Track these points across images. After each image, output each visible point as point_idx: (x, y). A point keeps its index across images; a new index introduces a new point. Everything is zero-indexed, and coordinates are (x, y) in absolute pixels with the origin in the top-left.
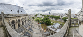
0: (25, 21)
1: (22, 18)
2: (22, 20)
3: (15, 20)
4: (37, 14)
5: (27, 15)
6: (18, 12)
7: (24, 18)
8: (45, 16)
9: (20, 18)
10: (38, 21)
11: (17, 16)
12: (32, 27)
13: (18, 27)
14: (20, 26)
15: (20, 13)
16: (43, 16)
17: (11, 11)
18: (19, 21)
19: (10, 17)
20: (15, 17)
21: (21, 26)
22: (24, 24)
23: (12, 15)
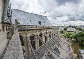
0: (50, 36)
1: (45, 32)
2: (45, 35)
3: (35, 34)
4: (68, 27)
5: (52, 27)
6: (40, 23)
7: (48, 31)
8: (80, 30)
9: (42, 32)
10: (68, 37)
11: (37, 28)
12: (58, 46)
13: (40, 46)
14: (42, 45)
15: (42, 24)
16: (77, 29)
17: (30, 22)
18: (41, 35)
19: (28, 30)
20: (35, 30)
21: (44, 45)
22: (49, 41)
23: (31, 26)
